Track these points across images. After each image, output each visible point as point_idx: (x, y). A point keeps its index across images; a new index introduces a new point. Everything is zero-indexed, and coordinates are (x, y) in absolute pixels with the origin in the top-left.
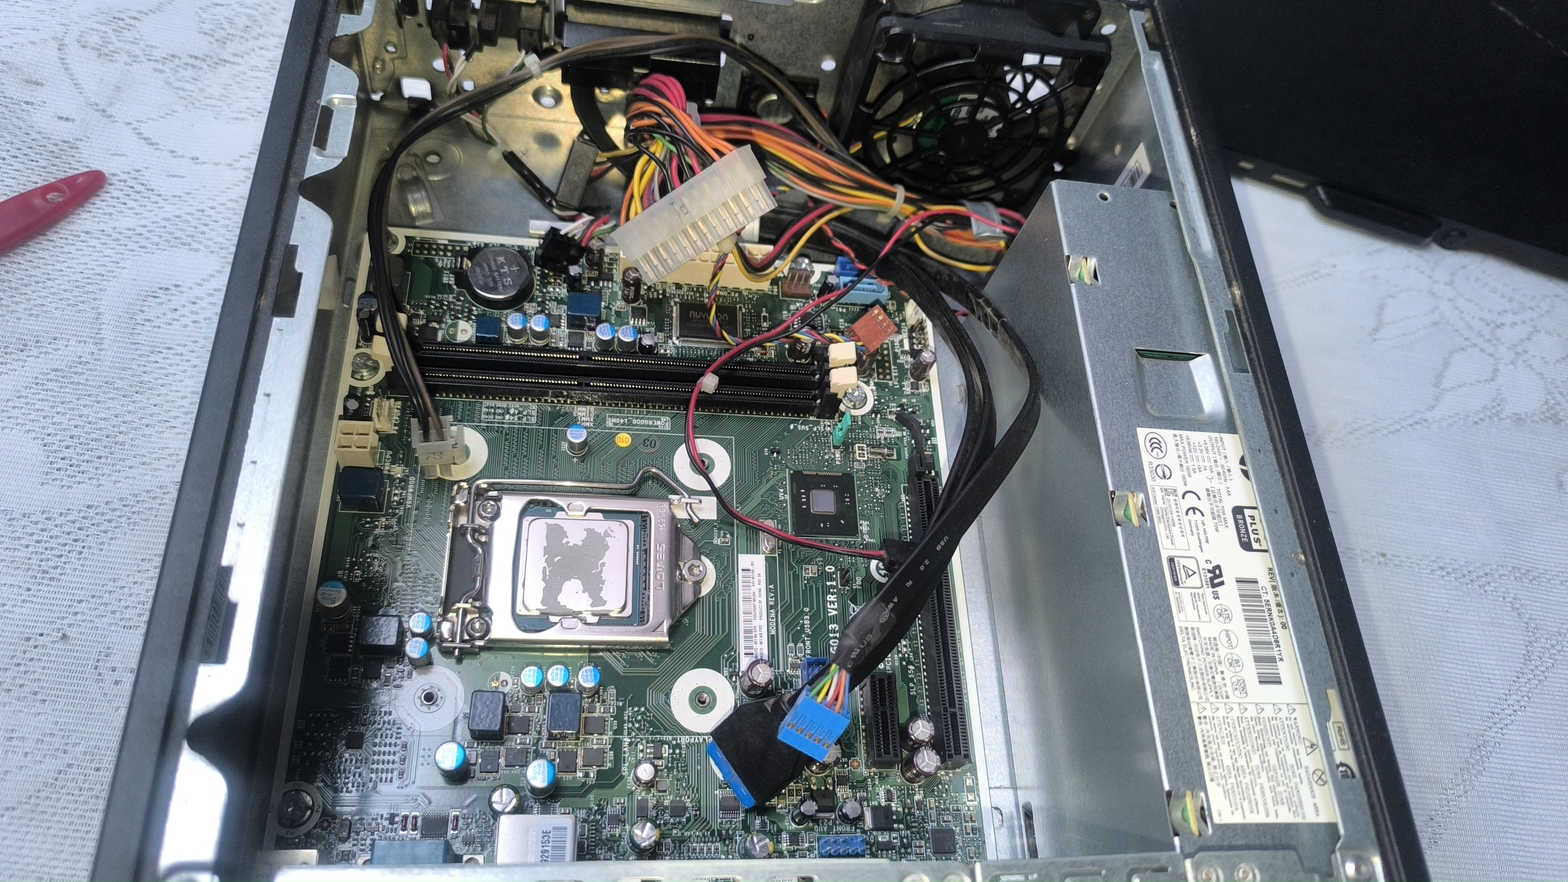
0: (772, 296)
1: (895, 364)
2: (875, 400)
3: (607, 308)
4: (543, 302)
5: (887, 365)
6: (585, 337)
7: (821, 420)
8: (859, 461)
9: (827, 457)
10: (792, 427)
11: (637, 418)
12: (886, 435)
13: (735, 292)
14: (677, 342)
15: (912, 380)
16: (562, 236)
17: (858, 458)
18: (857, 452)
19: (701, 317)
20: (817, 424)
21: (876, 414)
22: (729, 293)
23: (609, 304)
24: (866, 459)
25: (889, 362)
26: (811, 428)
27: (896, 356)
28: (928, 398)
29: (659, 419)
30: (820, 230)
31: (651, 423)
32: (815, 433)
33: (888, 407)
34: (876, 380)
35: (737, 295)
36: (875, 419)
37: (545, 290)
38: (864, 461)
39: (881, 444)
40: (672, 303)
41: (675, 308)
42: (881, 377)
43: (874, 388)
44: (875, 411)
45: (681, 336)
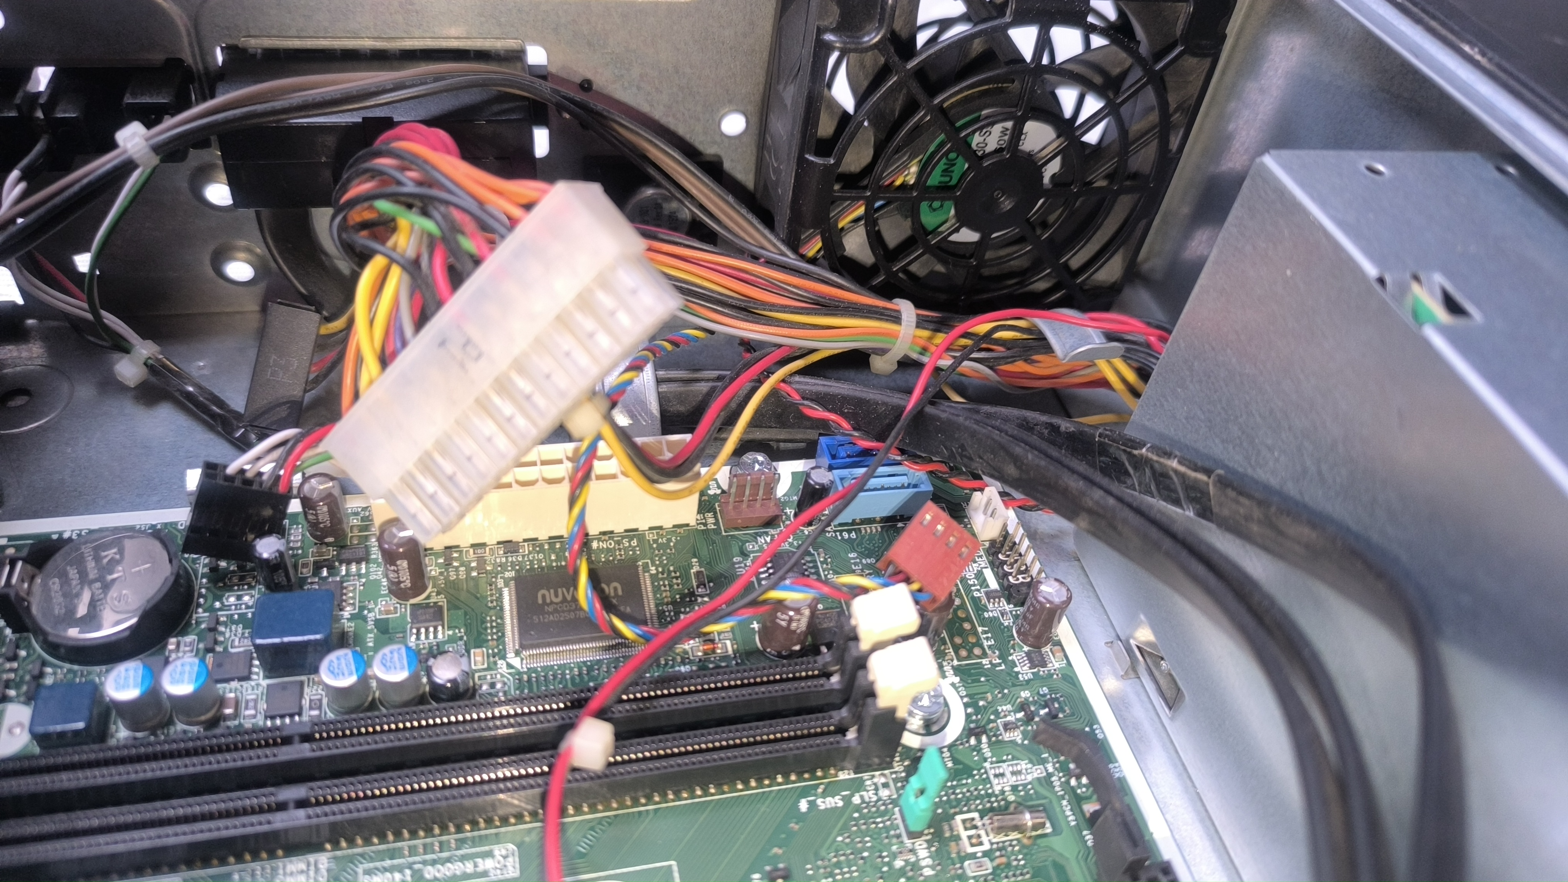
0: (706, 532)
1: (983, 622)
2: (966, 706)
3: (358, 617)
4: (213, 630)
5: (967, 626)
6: (306, 690)
7: (865, 776)
8: (973, 856)
9: (899, 863)
10: (803, 805)
11: (434, 863)
12: (1013, 780)
13: (631, 538)
14: (516, 662)
15: (1026, 648)
16: (230, 479)
17: (971, 850)
18: (964, 834)
19: (564, 599)
20: (857, 786)
21: (978, 736)
22: (618, 543)
23: (362, 608)
24: (986, 847)
25: (968, 619)
26: (847, 800)
27: (979, 608)
28: (1069, 677)
29: (489, 854)
30: (774, 393)
31: (469, 867)
32: (858, 809)
33: (997, 713)
34: (956, 663)
35: (634, 543)
36: (977, 749)
37: (217, 604)
38: (986, 854)
39: (1008, 804)
40: (500, 583)
41: (506, 592)
42: (964, 653)
43: (957, 680)
44: (973, 730)
45: (523, 647)
